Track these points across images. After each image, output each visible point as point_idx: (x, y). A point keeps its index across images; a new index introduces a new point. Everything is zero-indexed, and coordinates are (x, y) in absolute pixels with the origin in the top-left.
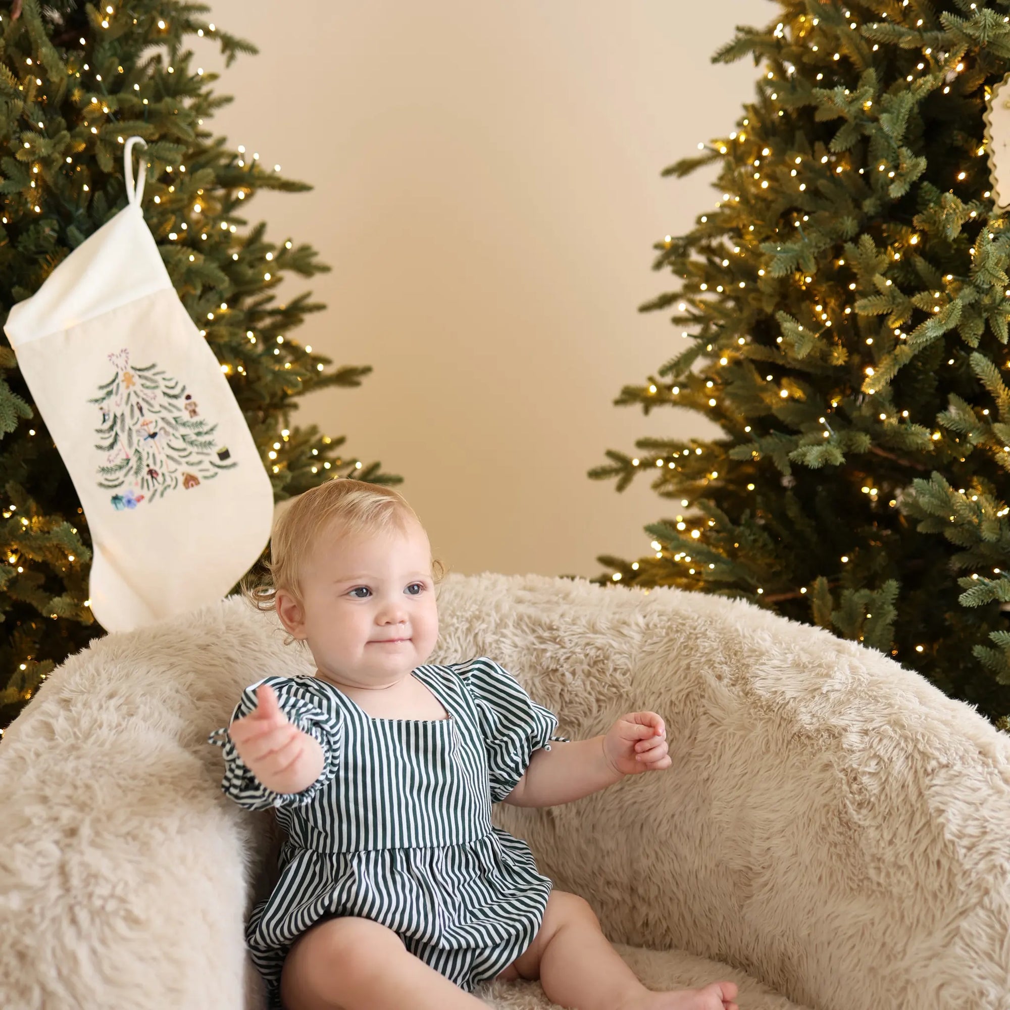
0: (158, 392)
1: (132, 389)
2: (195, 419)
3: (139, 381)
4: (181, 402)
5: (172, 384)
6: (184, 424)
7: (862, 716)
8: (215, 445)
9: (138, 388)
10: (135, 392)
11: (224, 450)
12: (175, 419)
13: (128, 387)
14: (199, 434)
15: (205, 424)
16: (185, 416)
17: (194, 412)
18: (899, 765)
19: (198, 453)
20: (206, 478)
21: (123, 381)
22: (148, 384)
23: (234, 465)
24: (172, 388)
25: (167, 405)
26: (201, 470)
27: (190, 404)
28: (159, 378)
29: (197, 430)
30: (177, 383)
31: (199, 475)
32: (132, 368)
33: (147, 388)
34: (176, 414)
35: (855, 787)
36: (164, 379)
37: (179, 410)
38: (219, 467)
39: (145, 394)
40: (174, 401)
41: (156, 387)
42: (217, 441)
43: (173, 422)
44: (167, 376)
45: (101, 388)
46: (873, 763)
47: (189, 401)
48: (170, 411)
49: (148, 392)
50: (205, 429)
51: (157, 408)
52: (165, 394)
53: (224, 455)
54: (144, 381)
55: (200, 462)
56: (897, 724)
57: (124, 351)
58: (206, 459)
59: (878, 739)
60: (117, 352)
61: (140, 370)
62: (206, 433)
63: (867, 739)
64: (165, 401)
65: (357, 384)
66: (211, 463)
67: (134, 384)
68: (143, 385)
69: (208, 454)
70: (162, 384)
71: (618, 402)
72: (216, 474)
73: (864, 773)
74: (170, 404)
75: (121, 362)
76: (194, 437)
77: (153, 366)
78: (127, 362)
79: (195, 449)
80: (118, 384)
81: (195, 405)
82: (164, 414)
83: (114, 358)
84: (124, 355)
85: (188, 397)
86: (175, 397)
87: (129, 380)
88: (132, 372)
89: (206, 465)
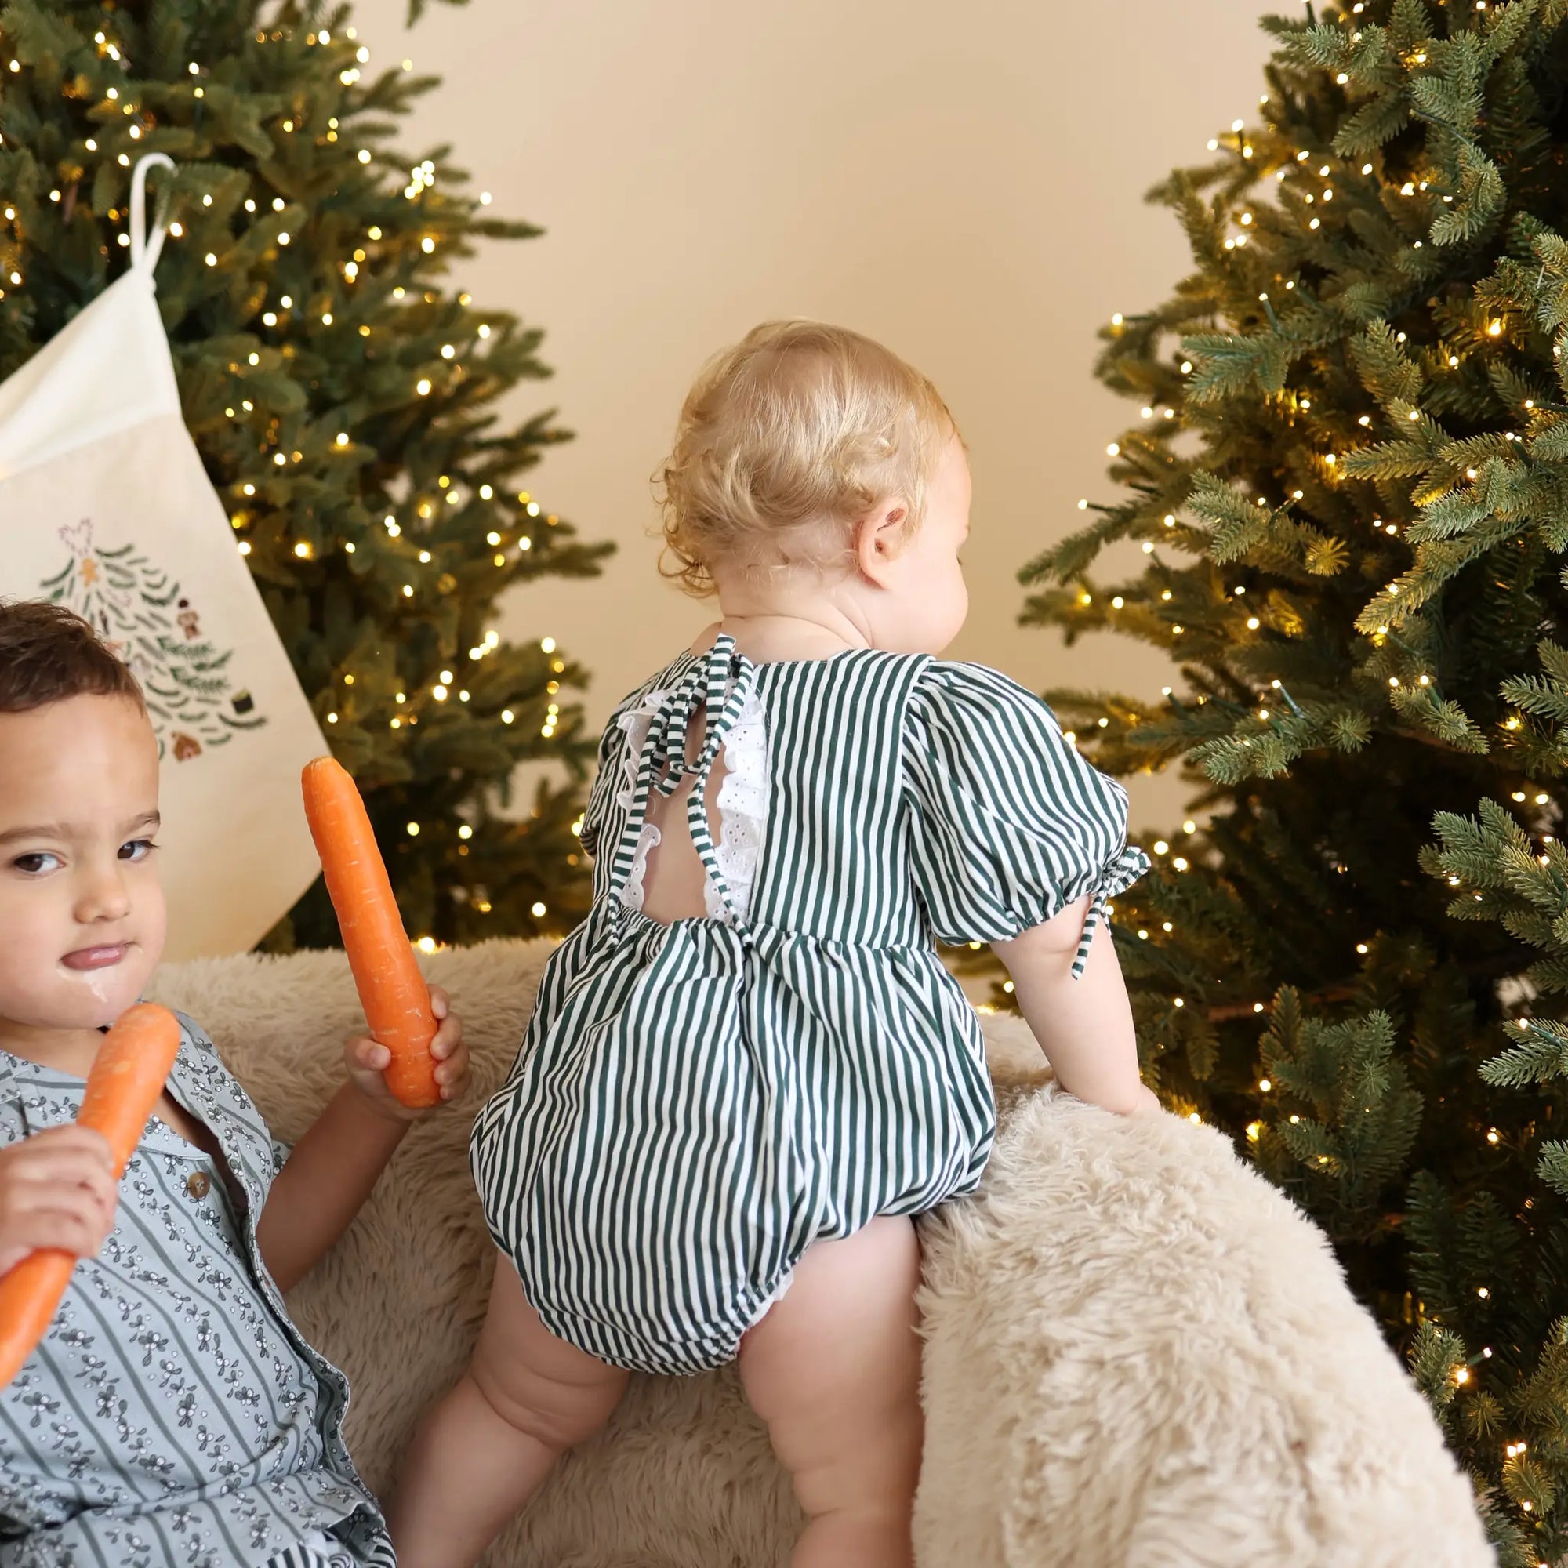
0: (135, 594)
1: (94, 586)
2: (195, 642)
3: (104, 574)
4: (171, 612)
5: (156, 580)
6: (175, 650)
7: (1110, 1322)
8: (228, 687)
9: (103, 586)
10: (99, 595)
11: (243, 696)
12: (161, 640)
13: (87, 584)
14: (200, 667)
15: (213, 651)
16: (178, 635)
17: (192, 630)
18: (1123, 1452)
19: (200, 700)
20: (211, 742)
21: (81, 573)
22: (119, 578)
23: (260, 722)
24: (157, 587)
25: (146, 616)
26: (204, 730)
27: (186, 616)
28: (136, 569)
29: (196, 661)
30: (165, 579)
31: (201, 738)
32: (99, 552)
33: (118, 586)
34: (162, 631)
35: (1031, 1484)
36: (145, 571)
37: (167, 624)
38: (234, 724)
39: (115, 597)
40: (158, 610)
41: (131, 585)
42: (230, 681)
43: (156, 645)
44: (148, 566)
45: (45, 584)
46: (1078, 1438)
47: (184, 611)
48: (152, 627)
49: (119, 593)
50: (212, 658)
51: (131, 621)
52: (145, 597)
53: (244, 704)
54: (112, 575)
55: (202, 716)
56: (1162, 1352)
57: (86, 522)
58: (213, 711)
59: (1115, 1382)
60: (74, 524)
61: (108, 555)
62: (214, 666)
63: (1094, 1378)
64: (144, 609)
65: (595, 572)
66: (222, 718)
67: (97, 579)
68: (111, 582)
69: (215, 703)
70: (141, 579)
71: (1023, 620)
72: (228, 737)
73: (1055, 1458)
74: (153, 615)
75: (79, 541)
76: (192, 673)
77: (128, 549)
78: (89, 541)
79: (193, 693)
80: (73, 580)
81: (195, 616)
82: (143, 631)
83: (69, 535)
84: (84, 528)
85: (183, 604)
86: (162, 602)
87: (89, 572)
88: (95, 558)
89: (213, 721)
